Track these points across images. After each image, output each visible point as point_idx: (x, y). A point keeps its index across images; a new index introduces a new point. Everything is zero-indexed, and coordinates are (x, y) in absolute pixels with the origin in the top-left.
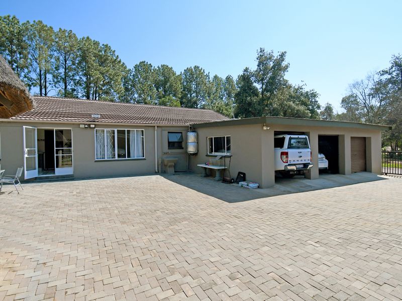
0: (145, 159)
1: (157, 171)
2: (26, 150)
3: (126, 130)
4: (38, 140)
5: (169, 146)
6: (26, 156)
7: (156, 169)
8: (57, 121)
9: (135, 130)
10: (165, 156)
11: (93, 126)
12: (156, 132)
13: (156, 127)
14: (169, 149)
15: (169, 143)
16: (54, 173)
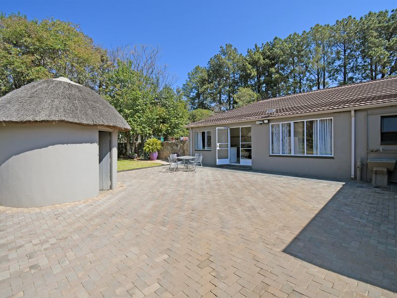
0: (332, 158)
1: (353, 177)
2: (218, 144)
3: (305, 121)
4: (231, 137)
5: (382, 140)
6: (218, 148)
7: (353, 173)
8: (243, 120)
9: (318, 119)
10: (372, 155)
11: (267, 121)
12: (353, 119)
13: (353, 113)
14: (381, 144)
15: (383, 134)
16: (239, 163)
